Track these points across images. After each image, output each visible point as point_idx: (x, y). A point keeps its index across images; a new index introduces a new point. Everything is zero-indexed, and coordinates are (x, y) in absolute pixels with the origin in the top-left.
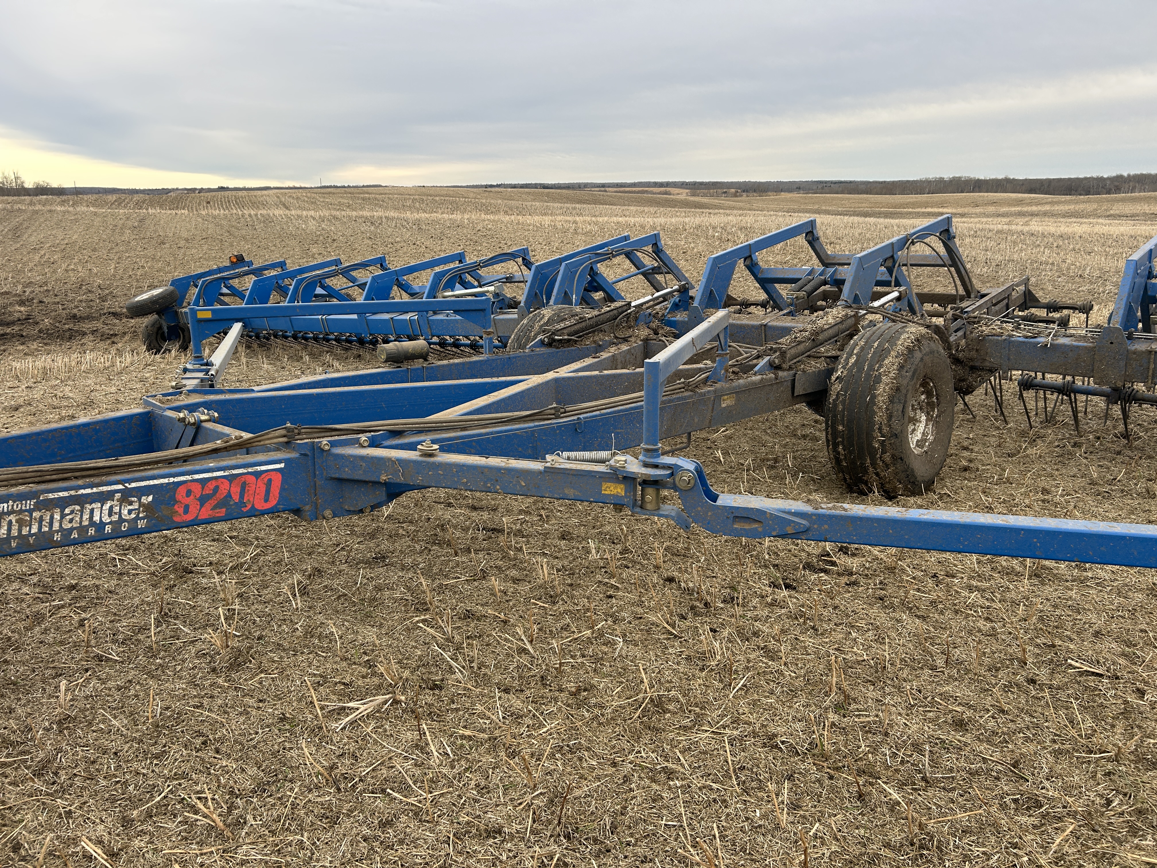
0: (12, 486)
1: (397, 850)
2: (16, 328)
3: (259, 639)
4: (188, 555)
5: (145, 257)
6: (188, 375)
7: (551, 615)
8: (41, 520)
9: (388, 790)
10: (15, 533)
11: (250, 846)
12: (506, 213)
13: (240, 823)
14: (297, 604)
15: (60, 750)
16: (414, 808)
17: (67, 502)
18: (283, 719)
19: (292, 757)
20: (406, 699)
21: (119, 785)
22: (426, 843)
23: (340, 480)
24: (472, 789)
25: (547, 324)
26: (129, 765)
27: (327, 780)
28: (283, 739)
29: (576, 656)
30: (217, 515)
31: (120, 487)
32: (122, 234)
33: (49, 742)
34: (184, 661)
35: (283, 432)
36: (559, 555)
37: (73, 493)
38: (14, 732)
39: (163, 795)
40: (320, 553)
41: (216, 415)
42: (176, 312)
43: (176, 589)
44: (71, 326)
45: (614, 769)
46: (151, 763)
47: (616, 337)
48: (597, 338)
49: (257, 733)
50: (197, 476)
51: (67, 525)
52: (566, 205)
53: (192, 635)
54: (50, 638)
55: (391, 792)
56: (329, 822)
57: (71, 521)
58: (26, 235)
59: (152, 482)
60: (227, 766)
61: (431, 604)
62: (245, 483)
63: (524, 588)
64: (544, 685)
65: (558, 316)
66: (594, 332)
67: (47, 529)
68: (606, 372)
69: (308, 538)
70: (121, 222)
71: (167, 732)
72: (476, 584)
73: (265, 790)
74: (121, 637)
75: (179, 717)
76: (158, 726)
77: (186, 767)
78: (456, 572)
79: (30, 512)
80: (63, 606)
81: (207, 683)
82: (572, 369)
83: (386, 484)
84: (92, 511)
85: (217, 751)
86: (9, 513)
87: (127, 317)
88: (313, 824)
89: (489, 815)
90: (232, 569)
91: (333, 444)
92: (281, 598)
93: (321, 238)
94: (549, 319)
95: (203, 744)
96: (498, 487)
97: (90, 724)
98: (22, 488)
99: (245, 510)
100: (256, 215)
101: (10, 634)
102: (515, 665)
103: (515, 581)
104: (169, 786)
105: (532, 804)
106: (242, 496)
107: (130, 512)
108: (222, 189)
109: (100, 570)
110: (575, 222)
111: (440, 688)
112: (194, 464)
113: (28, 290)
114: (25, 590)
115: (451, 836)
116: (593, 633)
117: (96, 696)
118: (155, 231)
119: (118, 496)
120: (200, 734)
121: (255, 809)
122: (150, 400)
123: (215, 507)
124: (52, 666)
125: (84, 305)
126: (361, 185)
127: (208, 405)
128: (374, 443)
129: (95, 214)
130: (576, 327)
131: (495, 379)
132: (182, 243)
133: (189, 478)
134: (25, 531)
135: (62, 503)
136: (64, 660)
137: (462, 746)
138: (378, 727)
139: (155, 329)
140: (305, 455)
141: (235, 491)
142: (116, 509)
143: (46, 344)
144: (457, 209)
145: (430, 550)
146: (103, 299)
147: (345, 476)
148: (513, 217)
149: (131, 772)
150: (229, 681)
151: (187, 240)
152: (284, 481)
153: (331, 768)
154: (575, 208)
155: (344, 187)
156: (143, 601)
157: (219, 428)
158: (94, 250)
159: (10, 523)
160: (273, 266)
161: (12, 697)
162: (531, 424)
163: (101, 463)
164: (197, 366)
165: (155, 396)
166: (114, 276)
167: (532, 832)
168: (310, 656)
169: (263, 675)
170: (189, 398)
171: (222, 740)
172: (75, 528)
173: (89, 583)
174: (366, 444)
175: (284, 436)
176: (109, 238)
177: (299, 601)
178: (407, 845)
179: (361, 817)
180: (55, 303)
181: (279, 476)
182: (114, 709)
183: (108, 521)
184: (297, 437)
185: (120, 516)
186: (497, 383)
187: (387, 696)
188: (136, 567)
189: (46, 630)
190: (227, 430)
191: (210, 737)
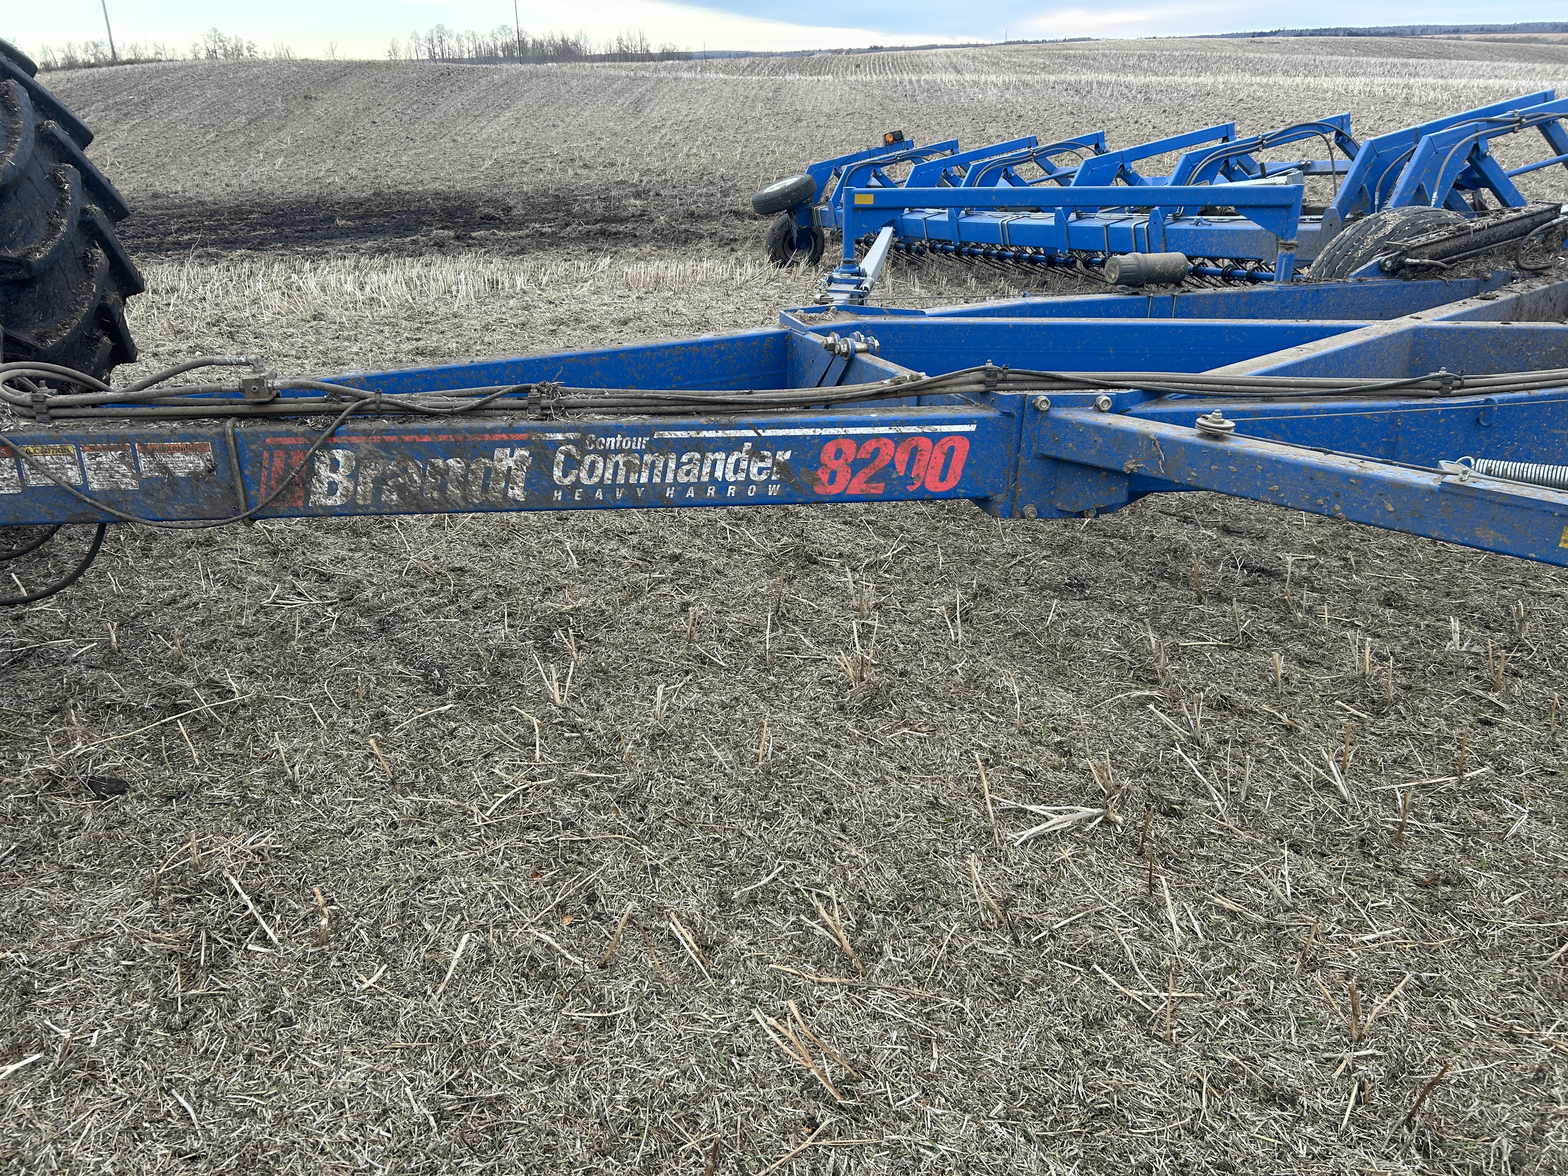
0: (622, 414)
1: (1110, 1074)
2: (630, 226)
3: (902, 674)
4: (812, 538)
5: (777, 138)
6: (834, 287)
7: (1373, 734)
8: (653, 466)
9: (1095, 966)
10: (621, 479)
11: (888, 994)
12: (1286, 73)
13: (872, 952)
14: (956, 634)
15: (650, 777)
16: (1137, 1009)
17: (685, 447)
18: (934, 804)
19: (947, 868)
20: (1125, 822)
21: (717, 845)
22: (1159, 1076)
23: (1057, 461)
24: (1239, 1006)
25: (1388, 237)
26: (732, 820)
27: (1000, 922)
28: (935, 837)
29: (1424, 815)
30: (872, 491)
31: (751, 433)
32: (752, 108)
33: (639, 762)
34: (803, 685)
35: (980, 376)
36: (1383, 632)
37: (693, 434)
38: (600, 738)
39: (772, 876)
40: (986, 563)
41: (877, 343)
42: (811, 210)
43: (795, 582)
44: (688, 226)
45: (1512, 1047)
46: (759, 824)
47: (1519, 267)
48: (1482, 267)
49: (898, 817)
50: (852, 431)
51: (683, 479)
52: (1390, 60)
53: (815, 652)
54: (647, 619)
55: (1099, 969)
56: (1002, 992)
57: (688, 473)
58: (648, 110)
59: (792, 432)
60: (857, 857)
61: (1163, 675)
62: (916, 448)
63: (1321, 678)
64: (1366, 855)
65: (1413, 224)
66: (1476, 255)
67: (658, 480)
68: (1515, 324)
69: (972, 539)
70: (753, 92)
71: (780, 784)
72: (1235, 655)
73: (908, 909)
74: (728, 635)
75: (795, 765)
76: (769, 773)
77: (802, 843)
78: (1199, 629)
79: (641, 453)
80: (663, 581)
81: (832, 724)
82: (1445, 315)
83: (1131, 477)
84: (714, 463)
85: (843, 829)
86: (617, 452)
87: (750, 217)
88: (979, 988)
89: (1271, 1063)
90: (869, 567)
91: (1055, 402)
92: (934, 621)
93: (1003, 113)
94: (1393, 230)
95: (825, 812)
96: (1338, 507)
97: (687, 749)
98: (633, 419)
99: (911, 489)
100: (918, 81)
101: (604, 607)
102: (1311, 807)
103: (1303, 662)
104: (780, 864)
105: (1355, 1068)
106: (909, 468)
107: (760, 471)
108: (875, 49)
109: (708, 541)
110: (1407, 86)
111: (1180, 816)
112: (849, 412)
113: (645, 179)
114: (624, 551)
115: (1205, 1081)
116: (1460, 783)
117: (697, 711)
118: (792, 104)
119: (748, 445)
120: (822, 798)
121: (895, 936)
122: (788, 315)
123: (870, 480)
124: (648, 657)
125: (704, 199)
126: (1062, 38)
127: (865, 329)
128: (1118, 407)
129: (725, 82)
130: (1447, 244)
131: (1303, 323)
132: (822, 120)
133: (841, 431)
134: (633, 480)
135: (680, 447)
136: (661, 653)
137: (1219, 925)
138: (1078, 856)
139: (783, 233)
140: (1009, 415)
141: (902, 459)
142: (744, 465)
143: (659, 248)
144: (1206, 69)
145: (1155, 587)
146: (725, 193)
147: (1065, 455)
148: (1298, 80)
149: (734, 830)
150: (861, 728)
151: (828, 116)
152: (972, 453)
153: (1006, 903)
154: (1405, 65)
155: (1037, 42)
156: (756, 591)
157: (881, 363)
158: (720, 129)
159: (617, 464)
160: (940, 148)
161: (601, 691)
162: (1394, 403)
163: (731, 396)
164: (846, 276)
165: (796, 311)
166: (740, 163)
167: (1353, 1120)
168: (974, 716)
169: (906, 730)
170: (838, 317)
171: (849, 813)
172: (692, 484)
173: (694, 556)
174: (1106, 407)
175: (980, 382)
176: (738, 113)
177: (960, 631)
178: (1127, 1069)
179: (1053, 999)
180: (672, 197)
181: (966, 444)
182: (716, 733)
183: (733, 480)
184: (1000, 385)
185: (748, 475)
186: (1306, 328)
187: (1096, 811)
188: (749, 545)
189: (643, 608)
190: (891, 367)
191: (835, 805)
